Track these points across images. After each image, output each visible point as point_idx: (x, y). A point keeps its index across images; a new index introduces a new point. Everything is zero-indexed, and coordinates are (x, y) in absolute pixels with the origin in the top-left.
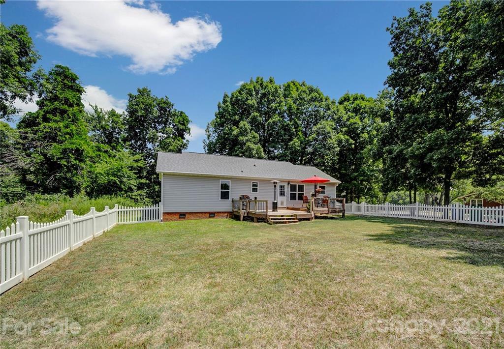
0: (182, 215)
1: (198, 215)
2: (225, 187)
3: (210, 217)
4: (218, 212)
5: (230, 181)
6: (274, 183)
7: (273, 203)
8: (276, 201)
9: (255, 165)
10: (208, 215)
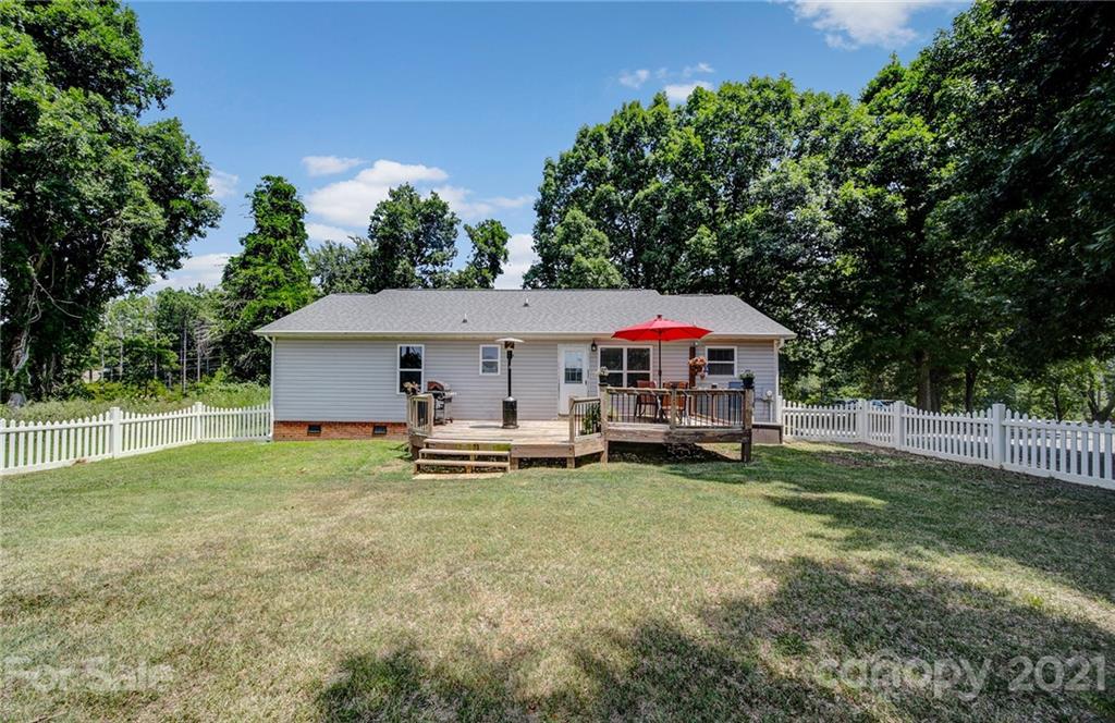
0: (314, 428)
1: (349, 428)
2: (410, 360)
3: (374, 435)
4: (393, 424)
5: (423, 346)
6: (507, 344)
7: (506, 404)
8: (511, 399)
9: (526, 305)
10: (371, 429)
